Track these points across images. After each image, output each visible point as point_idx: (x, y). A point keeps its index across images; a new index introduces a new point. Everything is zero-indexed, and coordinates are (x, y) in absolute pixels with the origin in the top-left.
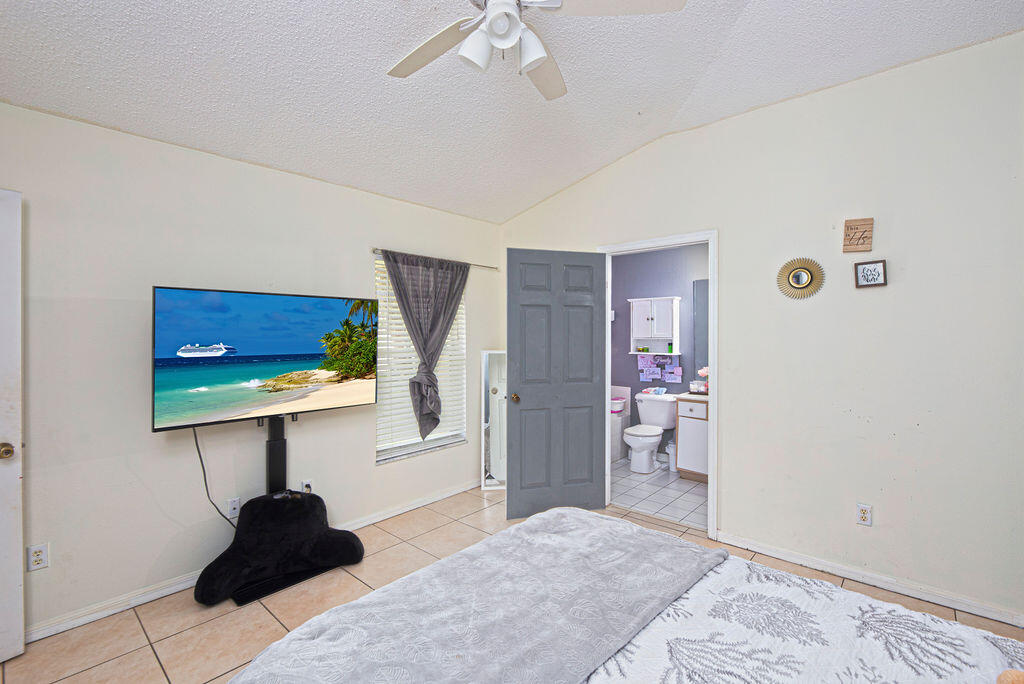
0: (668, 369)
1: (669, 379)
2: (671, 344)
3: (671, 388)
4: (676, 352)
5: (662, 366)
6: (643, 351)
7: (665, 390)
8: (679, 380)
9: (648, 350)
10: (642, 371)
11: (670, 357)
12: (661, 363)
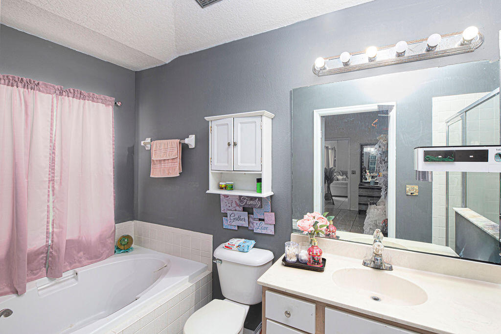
0: (257, 214)
1: (258, 227)
2: (259, 180)
3: (261, 242)
4: (267, 192)
5: (248, 210)
6: (226, 188)
7: (253, 242)
8: (271, 231)
9: (232, 188)
10: (226, 215)
11: (260, 199)
12: (249, 206)
